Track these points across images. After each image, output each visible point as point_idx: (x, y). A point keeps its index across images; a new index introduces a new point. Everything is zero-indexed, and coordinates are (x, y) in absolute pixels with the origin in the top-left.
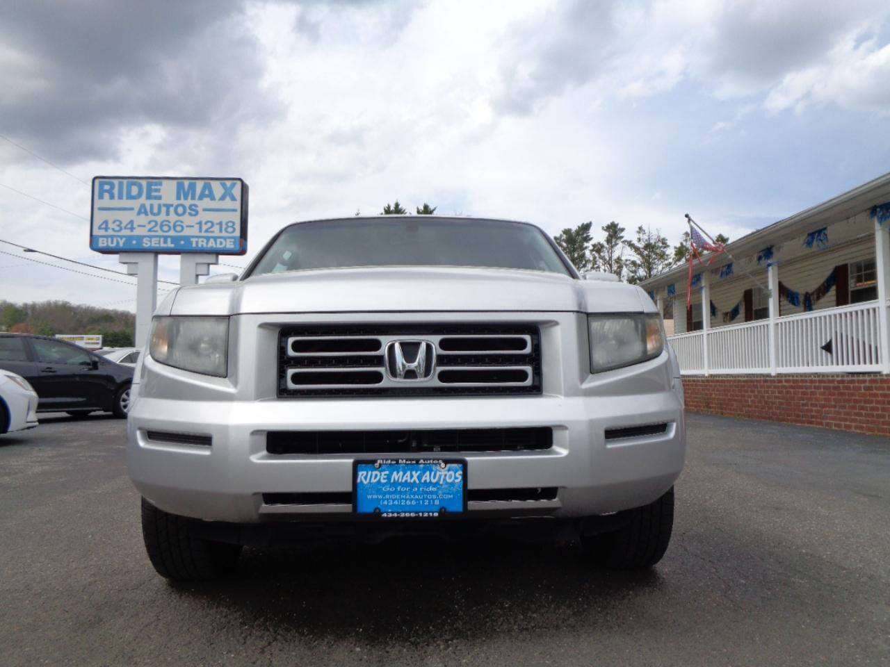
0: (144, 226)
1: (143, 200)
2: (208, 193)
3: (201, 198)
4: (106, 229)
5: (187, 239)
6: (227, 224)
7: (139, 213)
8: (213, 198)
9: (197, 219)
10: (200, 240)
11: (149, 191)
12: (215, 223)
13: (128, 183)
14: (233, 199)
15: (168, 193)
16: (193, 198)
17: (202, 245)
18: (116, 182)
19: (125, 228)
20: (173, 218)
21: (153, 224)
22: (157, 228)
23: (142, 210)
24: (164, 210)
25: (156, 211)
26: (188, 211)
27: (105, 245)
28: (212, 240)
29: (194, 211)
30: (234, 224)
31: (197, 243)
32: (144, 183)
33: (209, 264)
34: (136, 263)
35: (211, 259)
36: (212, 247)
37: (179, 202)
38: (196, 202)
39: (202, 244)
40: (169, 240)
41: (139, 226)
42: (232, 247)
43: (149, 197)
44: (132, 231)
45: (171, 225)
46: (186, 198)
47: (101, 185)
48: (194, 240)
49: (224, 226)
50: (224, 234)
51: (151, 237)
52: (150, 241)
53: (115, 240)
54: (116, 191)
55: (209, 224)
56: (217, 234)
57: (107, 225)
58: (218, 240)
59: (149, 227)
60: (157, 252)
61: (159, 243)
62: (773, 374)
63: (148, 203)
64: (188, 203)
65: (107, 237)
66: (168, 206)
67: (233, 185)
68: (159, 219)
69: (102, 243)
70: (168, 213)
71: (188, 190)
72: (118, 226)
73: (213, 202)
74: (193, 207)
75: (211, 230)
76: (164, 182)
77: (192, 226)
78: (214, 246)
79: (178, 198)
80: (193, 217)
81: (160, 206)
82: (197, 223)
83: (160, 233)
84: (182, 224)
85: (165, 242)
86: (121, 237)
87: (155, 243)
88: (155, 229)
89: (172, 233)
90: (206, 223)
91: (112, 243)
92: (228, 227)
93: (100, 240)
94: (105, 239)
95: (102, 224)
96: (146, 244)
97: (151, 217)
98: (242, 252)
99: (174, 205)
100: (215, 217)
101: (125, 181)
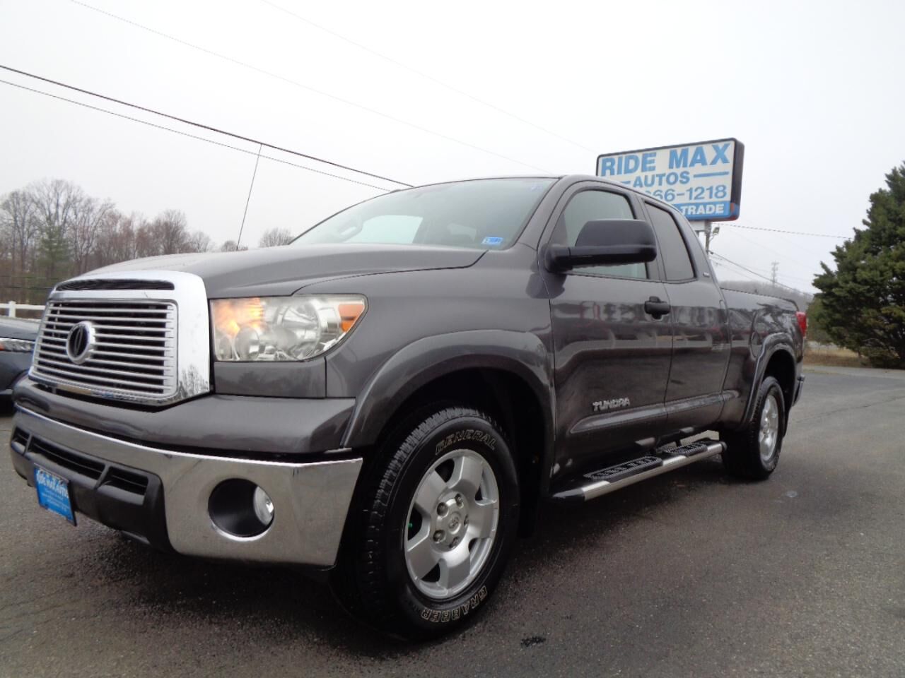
1: (639, 173)
2: (699, 158)
3: (692, 164)
5: (678, 207)
6: (717, 188)
8: (703, 162)
9: (688, 186)
10: (690, 207)
11: (644, 162)
12: (705, 189)
13: (626, 157)
14: (725, 161)
15: (661, 163)
16: (685, 166)
17: (692, 213)
18: (616, 158)
20: (665, 187)
24: (657, 179)
25: (649, 182)
26: (680, 179)
28: (701, 207)
29: (685, 178)
30: (724, 187)
31: (688, 210)
32: (640, 156)
36: (701, 214)
37: (672, 171)
38: (688, 169)
39: (692, 211)
42: (722, 212)
43: (644, 170)
45: (663, 194)
46: (678, 166)
47: (604, 162)
48: (685, 207)
49: (714, 191)
50: (714, 199)
54: (616, 167)
55: (699, 191)
56: (707, 200)
58: (708, 207)
63: (642, 175)
64: (679, 171)
66: (661, 176)
67: (726, 146)
68: (652, 189)
70: (660, 184)
71: (681, 158)
73: (704, 166)
74: (685, 175)
75: (700, 196)
76: (658, 152)
77: (683, 194)
78: (704, 213)
79: (671, 167)
80: (685, 185)
81: (653, 177)
84: (674, 193)
90: (696, 190)
92: (718, 191)
98: (733, 216)
99: (667, 175)
100: (705, 183)
101: (624, 156)
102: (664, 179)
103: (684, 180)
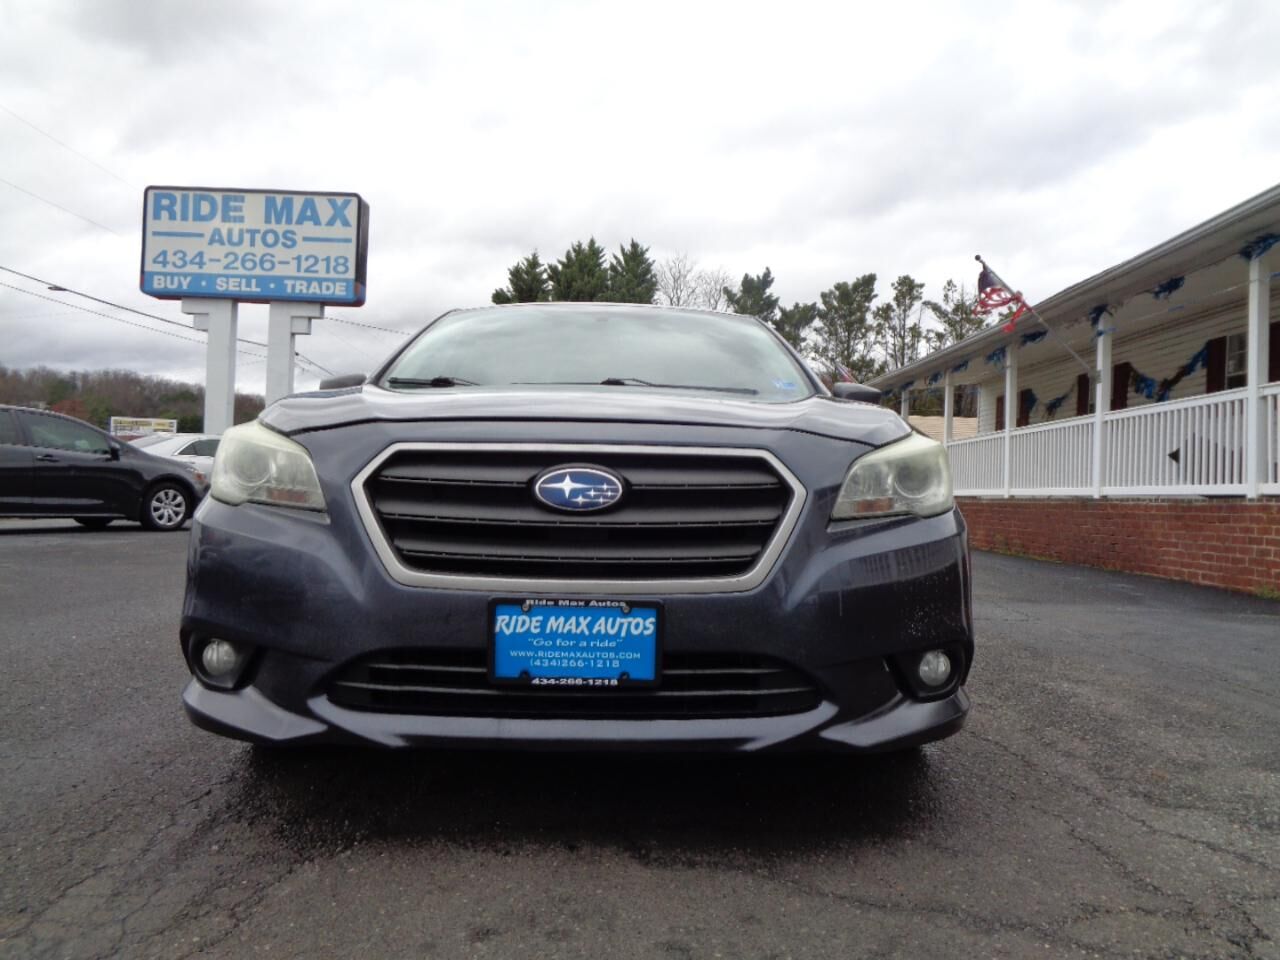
0: (218, 260)
1: (217, 222)
2: (309, 214)
3: (300, 222)
4: (165, 263)
5: (279, 280)
6: (336, 260)
7: (212, 242)
8: (317, 222)
9: (294, 252)
10: (298, 283)
11: (226, 208)
12: (320, 259)
13: (195, 196)
14: (346, 223)
15: (253, 213)
16: (289, 221)
17: (301, 290)
18: (178, 195)
19: (192, 262)
21: (231, 258)
22: (238, 264)
23: (216, 238)
24: (247, 237)
25: (235, 239)
26: (282, 240)
27: (162, 286)
28: (315, 284)
29: (290, 241)
30: (346, 260)
31: (294, 287)
32: (218, 197)
33: (310, 319)
34: (207, 314)
35: (313, 311)
36: (314, 293)
37: (269, 227)
38: (293, 227)
39: (301, 288)
40: (254, 281)
41: (211, 260)
42: (344, 293)
43: (225, 219)
44: (201, 267)
45: (257, 260)
46: (278, 221)
47: (157, 199)
48: (289, 283)
49: (333, 264)
50: (332, 275)
51: (227, 277)
52: (227, 283)
53: (176, 279)
54: (178, 208)
55: (312, 261)
56: (322, 274)
57: (165, 258)
58: (324, 284)
59: (225, 262)
60: (236, 299)
61: (240, 286)
62: (1096, 496)
63: (224, 228)
64: (281, 228)
65: (165, 275)
66: (253, 232)
67: (346, 204)
68: (241, 251)
69: (158, 284)
70: (252, 244)
71: (282, 208)
72: (181, 259)
73: (317, 227)
74: (289, 235)
75: (313, 269)
76: (248, 196)
77: (287, 263)
78: (318, 291)
79: (268, 220)
80: (289, 250)
81: (241, 232)
82: (293, 259)
83: (241, 271)
84: (273, 259)
85: (248, 285)
86: (185, 275)
87: (234, 286)
88: (235, 265)
89: (258, 271)
90: (307, 259)
91: (172, 283)
92: (338, 264)
93: (156, 278)
94: (162, 278)
95: (159, 256)
96: (221, 286)
97: (228, 248)
98: (358, 302)
99: (262, 232)
100: (321, 250)
101: (191, 194)
102: (258, 237)
103: (289, 243)
